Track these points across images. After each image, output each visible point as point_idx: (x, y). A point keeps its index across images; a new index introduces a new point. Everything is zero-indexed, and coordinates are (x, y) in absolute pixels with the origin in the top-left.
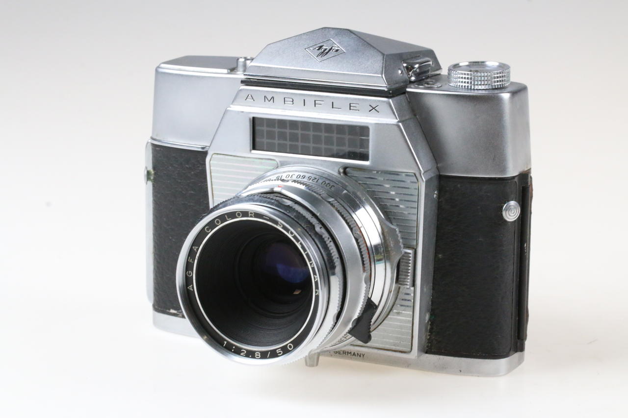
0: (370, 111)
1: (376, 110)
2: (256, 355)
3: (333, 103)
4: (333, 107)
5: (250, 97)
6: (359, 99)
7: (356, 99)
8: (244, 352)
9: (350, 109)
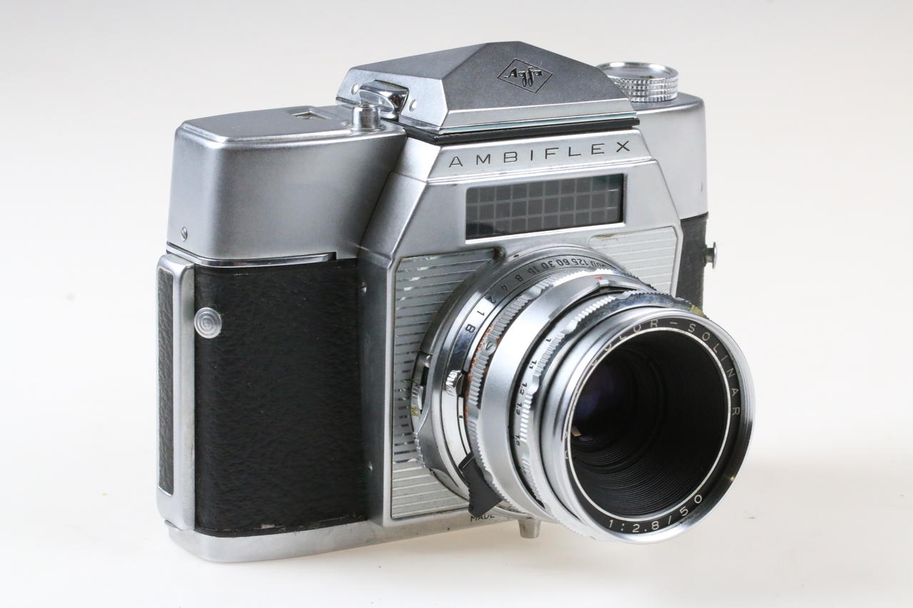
0: (618, 151)
1: (625, 148)
2: (653, 526)
3: (570, 148)
4: (570, 155)
5: (457, 162)
6: (604, 137)
7: (600, 137)
8: (637, 527)
9: (592, 153)
